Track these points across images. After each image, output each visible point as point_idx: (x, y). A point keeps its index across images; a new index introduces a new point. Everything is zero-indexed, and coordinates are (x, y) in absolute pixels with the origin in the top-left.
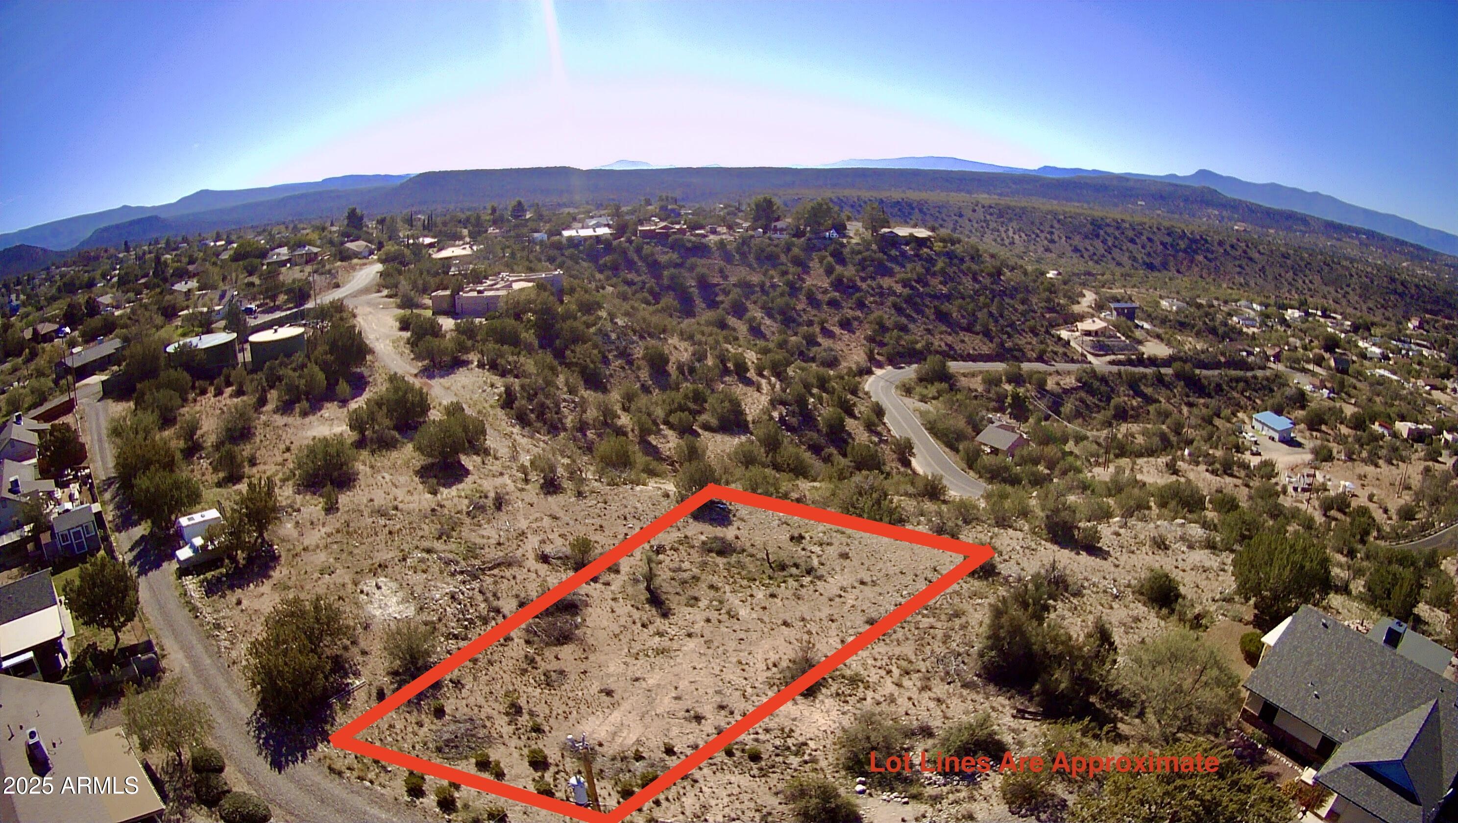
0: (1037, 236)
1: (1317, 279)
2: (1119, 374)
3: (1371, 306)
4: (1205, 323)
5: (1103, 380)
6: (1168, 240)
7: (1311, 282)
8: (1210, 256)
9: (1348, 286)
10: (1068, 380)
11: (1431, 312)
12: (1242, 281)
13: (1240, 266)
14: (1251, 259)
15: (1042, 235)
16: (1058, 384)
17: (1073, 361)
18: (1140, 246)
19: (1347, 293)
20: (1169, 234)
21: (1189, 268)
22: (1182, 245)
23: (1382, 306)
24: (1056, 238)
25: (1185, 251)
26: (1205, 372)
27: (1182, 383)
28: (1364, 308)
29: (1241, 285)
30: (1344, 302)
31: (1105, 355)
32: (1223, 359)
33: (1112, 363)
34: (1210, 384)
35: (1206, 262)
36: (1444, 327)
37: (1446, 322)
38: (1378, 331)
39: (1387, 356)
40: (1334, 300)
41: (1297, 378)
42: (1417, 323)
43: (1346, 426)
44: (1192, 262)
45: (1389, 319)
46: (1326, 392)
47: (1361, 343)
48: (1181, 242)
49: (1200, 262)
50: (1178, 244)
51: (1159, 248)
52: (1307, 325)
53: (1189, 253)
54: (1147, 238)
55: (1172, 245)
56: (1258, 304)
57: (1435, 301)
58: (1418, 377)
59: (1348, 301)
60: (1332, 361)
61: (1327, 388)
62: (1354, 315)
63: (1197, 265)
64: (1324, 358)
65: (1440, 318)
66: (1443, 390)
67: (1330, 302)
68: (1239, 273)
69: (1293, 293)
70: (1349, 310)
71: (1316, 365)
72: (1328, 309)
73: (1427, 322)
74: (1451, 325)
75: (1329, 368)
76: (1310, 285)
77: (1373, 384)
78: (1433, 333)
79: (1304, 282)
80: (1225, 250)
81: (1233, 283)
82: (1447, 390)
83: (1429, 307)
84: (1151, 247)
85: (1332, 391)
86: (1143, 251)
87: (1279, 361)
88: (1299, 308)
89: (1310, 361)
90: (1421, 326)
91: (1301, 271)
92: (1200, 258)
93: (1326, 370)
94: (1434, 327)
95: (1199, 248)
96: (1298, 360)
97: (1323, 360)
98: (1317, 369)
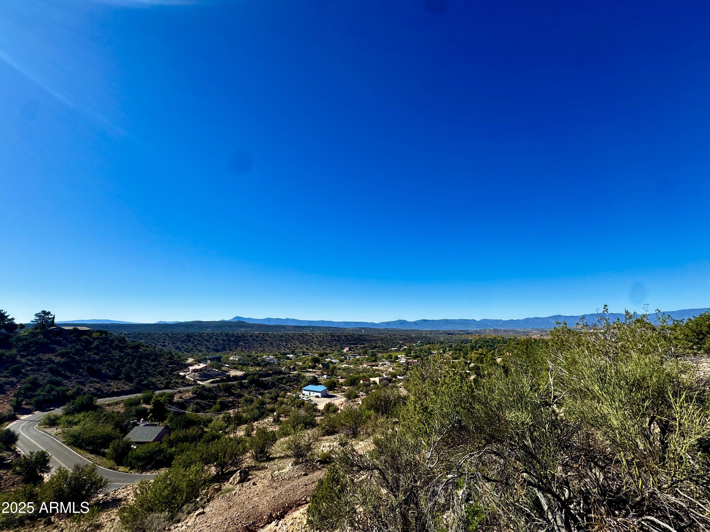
0: (156, 344)
1: (297, 343)
2: (218, 386)
3: (324, 348)
4: (254, 362)
5: (210, 390)
6: (225, 338)
7: (294, 344)
8: (246, 342)
9: (312, 342)
10: (187, 395)
11: (354, 344)
12: (262, 349)
13: (260, 344)
14: (266, 340)
15: (159, 344)
16: (181, 398)
17: (189, 385)
18: (211, 343)
19: (312, 345)
20: (226, 336)
21: (236, 348)
22: (232, 339)
23: (330, 346)
24: (166, 344)
25: (234, 341)
26: (264, 379)
27: (254, 385)
28: (321, 349)
29: (261, 351)
30: (311, 349)
31: (208, 380)
32: (271, 372)
33: (211, 383)
34: (268, 383)
35: (244, 344)
36: (361, 348)
37: (362, 346)
38: (331, 355)
39: (342, 361)
40: (306, 349)
41: (307, 374)
42: (348, 349)
43: (346, 386)
44: (237, 345)
45: (334, 351)
46: (325, 376)
47: (326, 360)
48: (232, 338)
49: (241, 345)
50: (231, 339)
51: (221, 342)
52: (299, 358)
53: (236, 342)
54: (215, 339)
55: (227, 340)
56: (272, 356)
57: (355, 340)
58: (362, 364)
59: (313, 348)
60: (321, 366)
61: (325, 375)
62: (317, 352)
63: (239, 346)
64: (316, 365)
65: (358, 345)
66: (377, 366)
67: (305, 350)
68: (260, 346)
69: (286, 350)
70: (314, 351)
71: (313, 369)
72: (304, 352)
73: (353, 348)
74: (364, 347)
75: (320, 369)
76: (294, 345)
77: (345, 370)
78: (357, 351)
79: (291, 345)
80: (253, 338)
81: (258, 351)
82: (379, 366)
83: (352, 342)
84: (217, 342)
85: (328, 375)
86: (213, 344)
87: (295, 370)
88: (292, 354)
89: (310, 367)
90: (350, 350)
91: (289, 341)
92: (241, 343)
93: (319, 370)
94: (356, 349)
95: (241, 340)
96: (305, 368)
97: (316, 366)
98: (314, 370)
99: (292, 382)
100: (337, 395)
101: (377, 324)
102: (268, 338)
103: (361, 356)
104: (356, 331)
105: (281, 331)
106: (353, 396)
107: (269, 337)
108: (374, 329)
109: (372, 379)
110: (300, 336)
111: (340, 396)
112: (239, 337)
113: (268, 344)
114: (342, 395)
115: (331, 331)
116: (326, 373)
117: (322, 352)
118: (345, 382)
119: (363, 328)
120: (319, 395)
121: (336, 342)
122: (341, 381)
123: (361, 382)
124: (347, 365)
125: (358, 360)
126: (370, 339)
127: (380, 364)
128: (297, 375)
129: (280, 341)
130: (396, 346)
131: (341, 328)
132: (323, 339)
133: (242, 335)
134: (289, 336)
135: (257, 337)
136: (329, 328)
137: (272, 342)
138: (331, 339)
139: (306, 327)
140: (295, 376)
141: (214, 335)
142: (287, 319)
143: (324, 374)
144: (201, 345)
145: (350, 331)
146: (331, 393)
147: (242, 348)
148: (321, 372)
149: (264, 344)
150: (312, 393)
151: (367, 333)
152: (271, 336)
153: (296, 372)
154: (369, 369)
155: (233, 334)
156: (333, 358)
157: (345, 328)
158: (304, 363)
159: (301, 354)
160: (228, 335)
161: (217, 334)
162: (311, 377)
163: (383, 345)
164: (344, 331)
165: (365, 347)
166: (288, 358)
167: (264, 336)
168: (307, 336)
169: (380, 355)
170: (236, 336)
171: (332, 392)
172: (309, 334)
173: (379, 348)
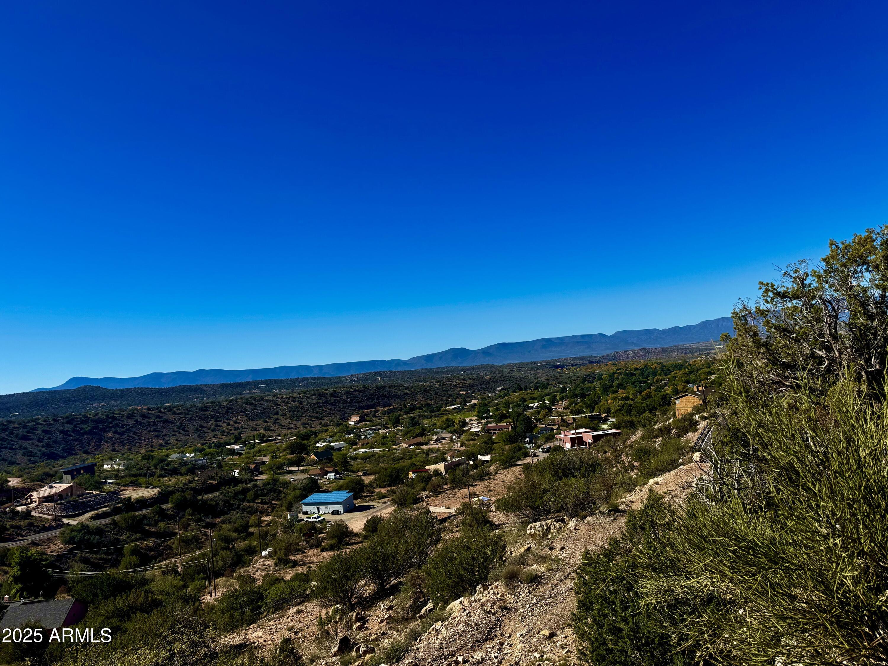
1: (242, 418)
2: (114, 523)
3: (306, 421)
7: (235, 422)
9: (277, 413)
11: (369, 407)
12: (161, 441)
13: (155, 430)
14: (167, 421)
18: (35, 441)
20: (69, 423)
21: (98, 447)
22: (86, 428)
23: (317, 418)
25: (90, 432)
26: (206, 497)
27: (189, 511)
28: (299, 425)
29: (161, 445)
30: (276, 427)
33: (94, 518)
34: (217, 504)
35: (117, 436)
36: (385, 413)
37: (386, 409)
38: (324, 435)
39: (352, 443)
40: (265, 429)
41: (291, 478)
42: (358, 419)
43: (380, 487)
44: (101, 440)
45: (327, 425)
46: (331, 476)
47: (318, 445)
48: (84, 426)
49: (111, 438)
50: (82, 429)
51: (60, 437)
52: (256, 449)
53: (96, 434)
54: (44, 431)
55: (74, 431)
56: (190, 453)
57: (369, 398)
58: (396, 444)
59: (281, 425)
60: (313, 456)
61: (331, 472)
62: (291, 433)
63: (107, 442)
64: (304, 458)
65: (378, 408)
66: (427, 443)
67: (262, 431)
68: (155, 436)
69: (220, 436)
70: (283, 432)
71: (298, 466)
72: (264, 436)
73: (367, 415)
74: (391, 410)
75: (313, 463)
76: (236, 425)
77: (366, 457)
78: (376, 421)
79: (229, 424)
80: (136, 421)
81: (152, 446)
82: (432, 442)
83: (364, 404)
84: (49, 438)
85: (337, 472)
86: (40, 444)
87: (262, 473)
88: (235, 443)
89: (292, 464)
90: (362, 419)
91: (223, 417)
92: (110, 434)
93: (311, 465)
94: (374, 416)
95: (107, 427)
96: (281, 467)
97: (303, 460)
98: (300, 468)
99: (265, 495)
100: (375, 504)
101: (405, 363)
102: (172, 417)
103: (388, 428)
104: (365, 379)
105: (193, 399)
106: (411, 501)
107: (174, 413)
108: (402, 372)
109: (431, 467)
110: (247, 404)
111: (381, 504)
112: (102, 421)
113: (175, 428)
114: (384, 503)
115: (309, 386)
116: (331, 469)
117: (304, 431)
118: (375, 480)
119: (379, 374)
120: (340, 508)
121: (330, 407)
122: (367, 479)
123: (411, 475)
124: (367, 450)
125: (385, 437)
126: (400, 392)
127: (435, 438)
128: (271, 482)
129: (200, 418)
130: (454, 400)
131: (330, 379)
132: (301, 403)
133: (107, 416)
134: (221, 407)
135: (144, 416)
136: (303, 380)
137: (182, 425)
138: (317, 403)
139: (249, 384)
140: (268, 484)
141: (37, 424)
142: (201, 372)
143: (326, 473)
144: (11, 449)
145: (352, 381)
146: (359, 503)
147: (114, 444)
148: (321, 469)
149: (165, 431)
150: (322, 508)
151: (389, 382)
152: (177, 412)
153: (264, 477)
154: (413, 450)
155: (85, 416)
156: (331, 439)
157: (340, 377)
158: (274, 457)
159: (257, 441)
160: (73, 420)
161: (45, 421)
162: (304, 481)
163: (429, 402)
164: (337, 383)
165: (393, 410)
166: (233, 452)
167: (160, 412)
168: (262, 402)
169: (426, 422)
170: (92, 420)
171: (359, 500)
172: (268, 398)
173: (421, 408)
